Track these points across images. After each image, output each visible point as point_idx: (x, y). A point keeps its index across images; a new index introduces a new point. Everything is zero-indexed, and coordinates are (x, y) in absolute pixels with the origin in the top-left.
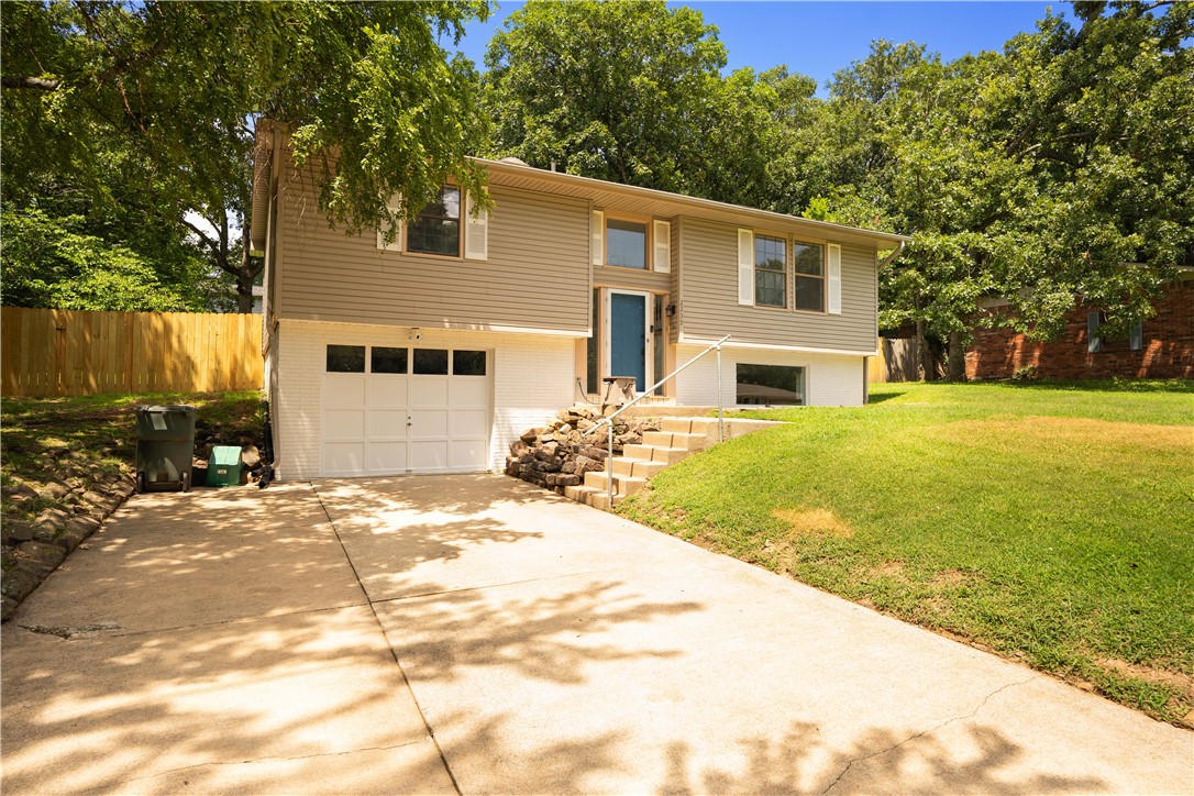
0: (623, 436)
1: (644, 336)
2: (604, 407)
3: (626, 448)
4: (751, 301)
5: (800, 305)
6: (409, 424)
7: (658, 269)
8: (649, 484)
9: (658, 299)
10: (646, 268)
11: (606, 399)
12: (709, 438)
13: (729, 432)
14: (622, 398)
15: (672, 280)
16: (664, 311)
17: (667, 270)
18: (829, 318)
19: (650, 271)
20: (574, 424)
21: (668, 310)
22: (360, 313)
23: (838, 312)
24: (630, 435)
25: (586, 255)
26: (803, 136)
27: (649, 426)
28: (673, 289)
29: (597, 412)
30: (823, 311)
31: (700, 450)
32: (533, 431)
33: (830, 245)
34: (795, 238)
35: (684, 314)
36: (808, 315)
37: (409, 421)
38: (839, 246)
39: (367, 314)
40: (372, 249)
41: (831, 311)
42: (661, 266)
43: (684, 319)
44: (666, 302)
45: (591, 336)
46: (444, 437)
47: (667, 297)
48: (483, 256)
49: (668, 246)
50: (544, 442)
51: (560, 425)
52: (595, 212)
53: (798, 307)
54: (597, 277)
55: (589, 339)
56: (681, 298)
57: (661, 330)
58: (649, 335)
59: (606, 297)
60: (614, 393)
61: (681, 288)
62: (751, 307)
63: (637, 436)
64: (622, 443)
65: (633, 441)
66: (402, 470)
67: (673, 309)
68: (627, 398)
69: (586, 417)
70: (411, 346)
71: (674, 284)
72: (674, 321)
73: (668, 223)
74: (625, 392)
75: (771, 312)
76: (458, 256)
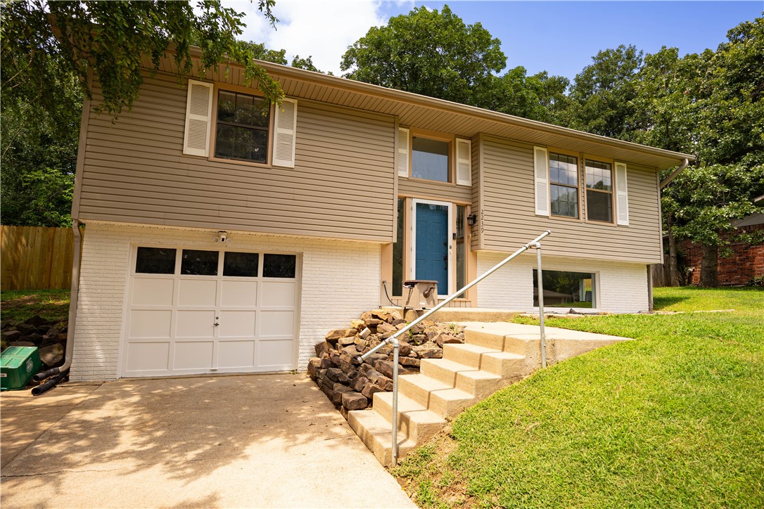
0: (421, 347)
1: (446, 244)
2: (406, 310)
3: (424, 362)
4: (547, 212)
5: (592, 216)
6: (217, 325)
7: (460, 182)
8: (448, 429)
9: (461, 209)
10: (449, 180)
11: (407, 303)
12: (529, 361)
13: (554, 352)
14: (423, 303)
15: (473, 191)
16: (466, 221)
17: (468, 183)
18: (618, 229)
19: (453, 184)
20: (373, 327)
21: (468, 220)
22: (162, 215)
23: (626, 223)
24: (429, 346)
25: (392, 165)
26: (560, 115)
27: (451, 337)
28: (474, 200)
29: (399, 316)
30: (612, 222)
31: (518, 378)
32: (337, 332)
33: (616, 164)
34: (586, 156)
35: (485, 222)
36: (599, 226)
37: (216, 321)
38: (625, 165)
39: (168, 215)
40: (178, 153)
41: (620, 222)
42: (463, 180)
43: (485, 227)
44: (468, 212)
45: (395, 241)
46: (251, 337)
47: (469, 208)
48: (290, 164)
49: (469, 162)
50: (345, 346)
51: (363, 328)
52: (400, 129)
53: (590, 217)
54: (402, 188)
55: (394, 244)
56: (482, 207)
57: (463, 238)
58: (452, 242)
59: (411, 207)
60: (415, 297)
61: (482, 198)
62: (547, 217)
63: (436, 349)
64: (419, 357)
65: (431, 355)
66: (206, 370)
67: (474, 219)
68: (429, 303)
69: (387, 321)
70: (222, 249)
71: (476, 195)
72: (475, 228)
73: (469, 142)
74: (426, 296)
75: (565, 223)
76: (266, 163)
